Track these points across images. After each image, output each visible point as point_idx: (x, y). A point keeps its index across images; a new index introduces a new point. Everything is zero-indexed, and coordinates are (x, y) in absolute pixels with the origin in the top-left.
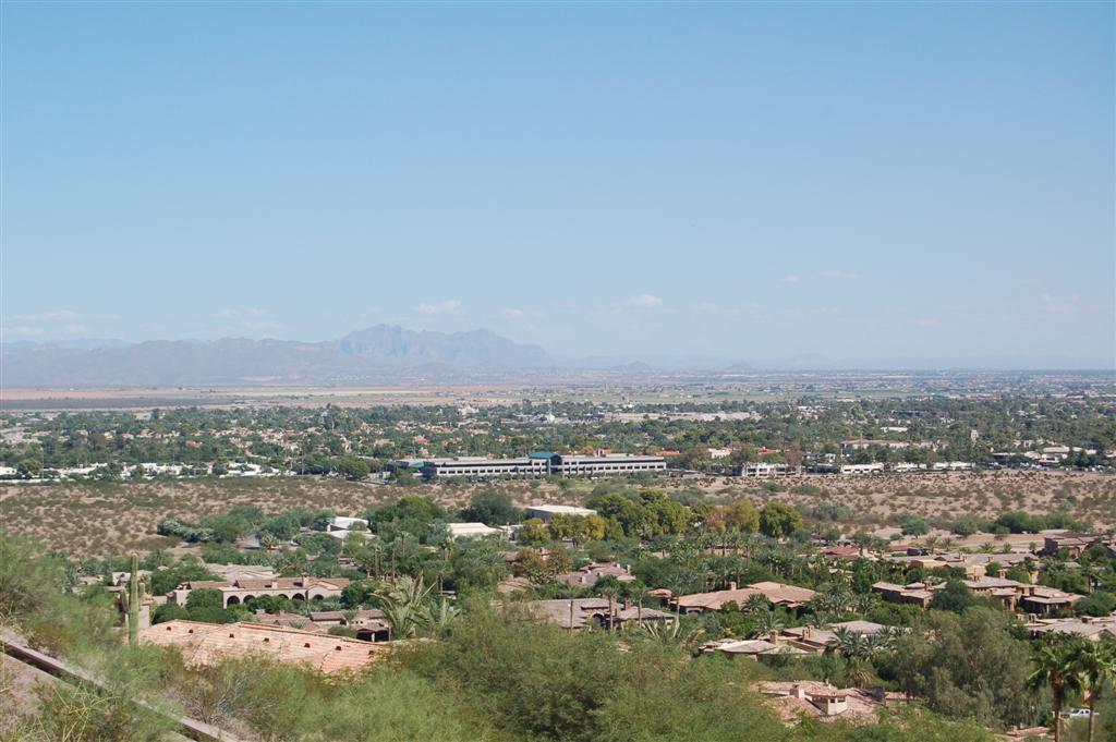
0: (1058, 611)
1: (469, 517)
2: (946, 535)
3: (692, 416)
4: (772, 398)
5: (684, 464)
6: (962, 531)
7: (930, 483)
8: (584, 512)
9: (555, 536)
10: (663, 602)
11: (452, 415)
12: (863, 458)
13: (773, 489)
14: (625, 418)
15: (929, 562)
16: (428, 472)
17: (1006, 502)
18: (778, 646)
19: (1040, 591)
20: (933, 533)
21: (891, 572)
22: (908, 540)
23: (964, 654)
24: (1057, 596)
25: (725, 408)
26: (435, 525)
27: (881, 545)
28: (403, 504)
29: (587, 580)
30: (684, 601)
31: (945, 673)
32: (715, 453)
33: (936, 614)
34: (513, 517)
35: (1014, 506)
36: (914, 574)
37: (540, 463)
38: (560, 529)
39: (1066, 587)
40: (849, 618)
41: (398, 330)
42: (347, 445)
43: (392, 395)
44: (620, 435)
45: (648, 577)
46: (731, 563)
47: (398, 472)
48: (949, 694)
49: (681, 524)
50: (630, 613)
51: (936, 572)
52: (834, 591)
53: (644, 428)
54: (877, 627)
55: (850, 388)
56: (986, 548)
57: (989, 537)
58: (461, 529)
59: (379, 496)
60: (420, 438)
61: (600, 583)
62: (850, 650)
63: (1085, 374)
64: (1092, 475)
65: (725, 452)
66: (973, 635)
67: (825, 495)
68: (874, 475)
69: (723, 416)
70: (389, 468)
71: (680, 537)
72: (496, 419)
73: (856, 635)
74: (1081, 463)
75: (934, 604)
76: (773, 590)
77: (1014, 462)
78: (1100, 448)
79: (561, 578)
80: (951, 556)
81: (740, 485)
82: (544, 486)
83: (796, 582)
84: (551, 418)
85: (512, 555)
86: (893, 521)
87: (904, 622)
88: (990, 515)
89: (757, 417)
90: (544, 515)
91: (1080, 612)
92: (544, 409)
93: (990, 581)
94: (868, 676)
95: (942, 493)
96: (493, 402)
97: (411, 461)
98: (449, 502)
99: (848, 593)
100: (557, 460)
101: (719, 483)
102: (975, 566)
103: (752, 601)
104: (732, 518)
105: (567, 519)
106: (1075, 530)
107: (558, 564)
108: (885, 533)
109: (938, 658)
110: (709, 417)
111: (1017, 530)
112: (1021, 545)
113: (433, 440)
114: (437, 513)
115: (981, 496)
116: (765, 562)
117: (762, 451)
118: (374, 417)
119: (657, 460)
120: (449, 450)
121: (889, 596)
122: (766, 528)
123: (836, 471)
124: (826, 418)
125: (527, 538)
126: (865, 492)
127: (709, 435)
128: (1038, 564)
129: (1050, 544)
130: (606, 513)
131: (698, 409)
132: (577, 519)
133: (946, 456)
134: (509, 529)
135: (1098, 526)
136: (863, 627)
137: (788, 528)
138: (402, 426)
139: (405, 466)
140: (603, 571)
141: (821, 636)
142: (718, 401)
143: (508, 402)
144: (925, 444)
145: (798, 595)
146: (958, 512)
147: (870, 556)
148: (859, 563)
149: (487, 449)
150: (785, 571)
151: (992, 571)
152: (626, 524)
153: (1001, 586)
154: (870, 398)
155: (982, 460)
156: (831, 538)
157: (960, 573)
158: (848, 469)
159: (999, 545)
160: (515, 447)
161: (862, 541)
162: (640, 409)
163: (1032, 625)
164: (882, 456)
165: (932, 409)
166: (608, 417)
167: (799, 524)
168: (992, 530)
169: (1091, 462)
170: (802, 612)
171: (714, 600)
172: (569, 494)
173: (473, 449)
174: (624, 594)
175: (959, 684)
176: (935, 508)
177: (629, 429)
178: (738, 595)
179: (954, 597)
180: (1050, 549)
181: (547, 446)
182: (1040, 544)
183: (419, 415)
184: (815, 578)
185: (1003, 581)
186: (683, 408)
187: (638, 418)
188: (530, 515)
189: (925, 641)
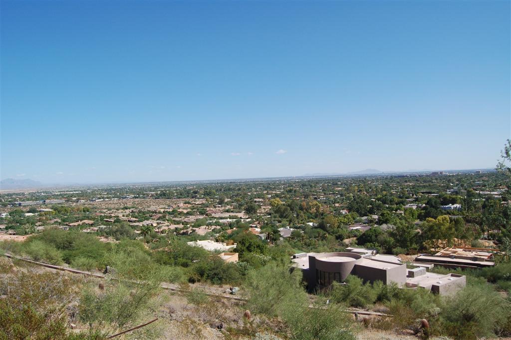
0: (135, 222)
1: (29, 212)
2: (115, 210)
3: (69, 193)
4: (82, 189)
5: (68, 201)
6: (118, 210)
7: (111, 202)
8: (51, 210)
9: (46, 215)
10: (67, 225)
11: (23, 194)
12: (99, 198)
13: (84, 204)
14: (56, 193)
15: (113, 215)
16: (20, 205)
17: (124, 204)
18: (89, 231)
19: (132, 218)
20: (113, 210)
21: (107, 217)
22: (109, 212)
23: (121, 229)
24: (134, 219)
25: (74, 191)
26: (22, 214)
27: (104, 213)
28: (16, 210)
29: (52, 222)
30: (71, 224)
31: (118, 233)
32: (73, 199)
33: (116, 224)
34: (37, 212)
35: (126, 205)
36: (110, 217)
37: (41, 202)
38: (46, 213)
39: (136, 218)
40: (100, 225)
41: (12, 179)
42: (3, 201)
43: (12, 191)
44: (56, 197)
45: (64, 221)
46: (79, 217)
47: (14, 205)
48: (119, 236)
49: (69, 211)
50: (62, 227)
51: (114, 217)
52: (97, 221)
53: (60, 195)
54: (105, 226)
55: (96, 187)
56: (122, 212)
57: (122, 210)
58: (27, 214)
59: (10, 209)
60: (18, 199)
61: (55, 222)
62: (101, 230)
63: (135, 183)
64: (137, 200)
65: (75, 199)
66: (122, 226)
67: (94, 205)
68: (102, 201)
69: (74, 192)
70: (12, 204)
71: (69, 214)
72: (32, 195)
73: (102, 228)
74: (136, 198)
75: (114, 222)
76: (86, 221)
77: (125, 198)
78: (139, 195)
79: (48, 222)
80: (116, 214)
81: (78, 204)
82: (42, 206)
83: (90, 220)
84: (43, 194)
85: (38, 218)
86: (106, 209)
87: (110, 225)
88: (122, 207)
89: (80, 192)
90: (43, 211)
91: (138, 221)
92: (41, 192)
93: (123, 218)
94: (105, 235)
95: (113, 203)
96: (31, 192)
97: (16, 203)
98: (24, 210)
99: (100, 221)
100: (45, 201)
101: (75, 204)
102: (120, 215)
103: (83, 224)
104: (78, 210)
105: (48, 211)
106: (136, 208)
107: (47, 219)
108: (105, 211)
109: (117, 231)
110: (72, 193)
111: (127, 209)
112: (128, 211)
113: (20, 199)
114: (23, 212)
115: (120, 204)
116: (84, 217)
117: (82, 198)
118: (8, 195)
119: (63, 201)
120: (23, 200)
121: (107, 221)
122: (84, 211)
123: (95, 201)
124: (92, 192)
125: (40, 215)
126: (101, 204)
127: (72, 196)
128: (131, 214)
129: (132, 211)
130: (55, 210)
131: (70, 191)
132: (50, 211)
133: (114, 197)
134: (37, 214)
135: (140, 207)
136: (103, 227)
137: (88, 211)
138: (14, 196)
139: (15, 204)
140: (55, 220)
141: (96, 229)
142: (73, 190)
143: (34, 192)
144: (110, 196)
145: (91, 222)
146: (116, 206)
147: (103, 215)
148: (101, 216)
149: (31, 200)
150: (88, 218)
151: (123, 216)
152: (59, 212)
153: (125, 218)
154: (100, 188)
155: (119, 198)
156: (96, 212)
157: (118, 216)
158: (97, 200)
159: (124, 212)
160: (36, 199)
161: (102, 212)
162: (59, 192)
163: (131, 224)
164: (103, 198)
165: (111, 190)
166: (53, 193)
167: (90, 210)
168: (122, 209)
169: (137, 197)
170: (92, 225)
171: (76, 224)
172: (47, 207)
173: (28, 200)
174: (60, 224)
175: (121, 234)
176: (113, 206)
177: (58, 195)
178: (80, 223)
179: (118, 220)
180: (132, 212)
181: (42, 199)
182: (131, 211)
183: (17, 194)
184: (93, 219)
185: (125, 217)
186: (67, 191)
187: (59, 193)
188: (40, 211)
189: (115, 228)
